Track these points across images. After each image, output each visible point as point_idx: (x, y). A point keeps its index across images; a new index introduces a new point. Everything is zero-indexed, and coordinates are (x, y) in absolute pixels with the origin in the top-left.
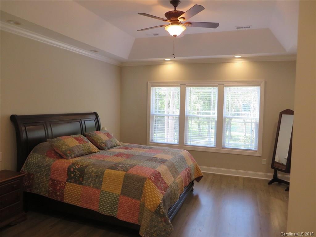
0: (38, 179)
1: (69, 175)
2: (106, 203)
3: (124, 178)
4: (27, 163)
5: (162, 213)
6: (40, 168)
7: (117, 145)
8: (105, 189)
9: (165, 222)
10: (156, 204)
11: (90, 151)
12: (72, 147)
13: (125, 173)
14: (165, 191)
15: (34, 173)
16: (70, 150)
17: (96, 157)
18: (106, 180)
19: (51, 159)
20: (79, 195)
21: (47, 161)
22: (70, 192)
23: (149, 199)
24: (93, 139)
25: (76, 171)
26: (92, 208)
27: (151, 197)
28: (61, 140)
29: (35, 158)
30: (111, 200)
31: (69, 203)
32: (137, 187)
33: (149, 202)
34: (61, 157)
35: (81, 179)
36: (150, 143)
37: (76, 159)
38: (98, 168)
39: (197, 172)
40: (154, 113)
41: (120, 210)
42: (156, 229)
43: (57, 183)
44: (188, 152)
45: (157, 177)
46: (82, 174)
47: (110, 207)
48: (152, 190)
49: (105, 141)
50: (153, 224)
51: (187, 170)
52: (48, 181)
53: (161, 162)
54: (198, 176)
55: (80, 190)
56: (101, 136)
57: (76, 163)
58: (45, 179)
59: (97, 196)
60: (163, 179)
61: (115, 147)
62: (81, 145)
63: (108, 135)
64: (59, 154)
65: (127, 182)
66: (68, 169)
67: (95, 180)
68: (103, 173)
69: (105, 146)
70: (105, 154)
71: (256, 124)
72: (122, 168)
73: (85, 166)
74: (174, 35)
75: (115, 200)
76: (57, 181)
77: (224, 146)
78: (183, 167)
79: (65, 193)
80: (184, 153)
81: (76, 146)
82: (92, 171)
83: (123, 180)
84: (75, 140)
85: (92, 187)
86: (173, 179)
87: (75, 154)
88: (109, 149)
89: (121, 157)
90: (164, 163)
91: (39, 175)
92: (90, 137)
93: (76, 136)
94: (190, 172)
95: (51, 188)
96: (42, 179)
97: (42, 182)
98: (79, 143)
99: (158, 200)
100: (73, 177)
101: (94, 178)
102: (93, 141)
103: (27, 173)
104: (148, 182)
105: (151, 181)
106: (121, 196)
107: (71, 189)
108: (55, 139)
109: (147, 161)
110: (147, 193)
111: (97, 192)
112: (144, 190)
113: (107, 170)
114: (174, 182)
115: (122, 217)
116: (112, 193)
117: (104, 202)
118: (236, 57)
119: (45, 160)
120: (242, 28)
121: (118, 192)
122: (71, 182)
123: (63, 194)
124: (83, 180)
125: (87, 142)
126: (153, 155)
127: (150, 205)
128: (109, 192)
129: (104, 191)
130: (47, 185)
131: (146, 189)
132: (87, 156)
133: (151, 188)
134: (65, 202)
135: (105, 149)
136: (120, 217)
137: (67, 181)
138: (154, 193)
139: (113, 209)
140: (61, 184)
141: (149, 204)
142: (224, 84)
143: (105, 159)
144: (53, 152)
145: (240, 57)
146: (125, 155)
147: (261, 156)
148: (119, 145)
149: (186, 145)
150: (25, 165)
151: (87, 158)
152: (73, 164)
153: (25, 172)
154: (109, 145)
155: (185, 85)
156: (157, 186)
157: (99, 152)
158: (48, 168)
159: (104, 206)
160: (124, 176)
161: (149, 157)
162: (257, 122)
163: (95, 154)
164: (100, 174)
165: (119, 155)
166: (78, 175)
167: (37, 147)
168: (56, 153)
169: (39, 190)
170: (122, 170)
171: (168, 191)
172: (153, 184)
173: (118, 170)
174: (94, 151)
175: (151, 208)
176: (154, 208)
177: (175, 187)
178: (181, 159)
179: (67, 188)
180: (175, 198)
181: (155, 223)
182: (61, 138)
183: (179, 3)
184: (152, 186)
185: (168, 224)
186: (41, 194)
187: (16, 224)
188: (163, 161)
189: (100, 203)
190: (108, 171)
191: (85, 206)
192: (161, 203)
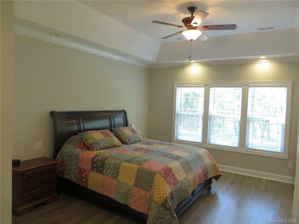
0: (69, 166)
1: (92, 165)
2: (121, 192)
3: (137, 171)
4: (61, 152)
5: (168, 207)
6: (71, 157)
7: (140, 140)
8: (121, 180)
9: (170, 215)
10: (163, 197)
11: (113, 145)
12: (98, 140)
13: (138, 166)
14: (174, 186)
15: (66, 161)
16: (96, 143)
17: (119, 150)
18: (122, 172)
19: (80, 150)
20: (100, 183)
21: (77, 151)
22: (93, 180)
23: (157, 192)
24: (118, 134)
25: (98, 161)
26: (110, 195)
27: (159, 190)
28: (89, 134)
29: (68, 148)
30: (125, 190)
31: (91, 189)
32: (148, 180)
33: (157, 195)
34: (88, 149)
35: (102, 169)
36: (175, 140)
37: (100, 151)
38: (116, 160)
39: (215, 170)
40: (179, 112)
41: (132, 199)
42: (162, 220)
43: (84, 171)
44: (207, 151)
45: (168, 172)
46: (103, 165)
47: (125, 196)
48: (161, 184)
49: (129, 136)
50: (159, 216)
51: (203, 168)
52: (76, 168)
53: (176, 159)
54: (216, 175)
55: (101, 178)
56: (126, 132)
57: (99, 155)
58: (74, 166)
59: (114, 185)
60: (173, 175)
61: (138, 143)
62: (107, 139)
63: (133, 131)
64: (87, 146)
65: (140, 174)
66: (92, 159)
67: (113, 170)
68: (120, 165)
69: (129, 141)
70: (127, 149)
71: (282, 126)
72: (137, 162)
73: (106, 157)
74: (190, 40)
75: (129, 190)
76: (83, 169)
77: (248, 147)
78: (199, 164)
79: (89, 180)
80: (202, 151)
81: (102, 139)
82: (111, 163)
83: (136, 172)
84: (102, 135)
85: (110, 177)
86: (185, 176)
87: (100, 147)
88: (132, 143)
89: (140, 152)
90: (178, 159)
91: (70, 163)
92: (116, 132)
93: (103, 131)
94: (206, 170)
95: (78, 175)
96: (72, 166)
97: (71, 169)
98: (105, 137)
99: (165, 194)
100: (96, 167)
101: (112, 169)
102: (118, 136)
103: (61, 160)
104: (157, 176)
105: (160, 176)
106: (134, 187)
107: (93, 177)
108: (85, 133)
109: (162, 156)
110: (156, 186)
111: (114, 181)
112: (154, 183)
113: (124, 162)
114: (186, 179)
115: (134, 206)
116: (127, 184)
117: (119, 191)
118: (260, 58)
119: (75, 150)
120: (265, 29)
121: (132, 183)
122: (94, 172)
123: (87, 180)
124: (103, 170)
125: (112, 137)
126: (170, 152)
127: (158, 198)
128: (124, 183)
129: (120, 181)
130: (76, 172)
131: (156, 182)
132: (111, 149)
133: (160, 182)
134: (89, 188)
135: (128, 144)
136: (132, 206)
137: (91, 170)
138: (163, 187)
139: (126, 198)
140: (86, 172)
141: (157, 196)
142: (248, 85)
143: (125, 153)
144: (83, 144)
145: (265, 57)
146: (144, 150)
147: (287, 159)
148: (143, 141)
149: (208, 144)
150: (59, 153)
151: (110, 151)
152: (97, 156)
153: (60, 160)
154: (133, 140)
155: (209, 85)
156: (167, 181)
157: (122, 146)
158: (77, 157)
159: (119, 194)
160: (137, 169)
161: (166, 153)
162: (283, 124)
163: (118, 147)
164: (117, 166)
165: (138, 150)
166: (100, 166)
167: (71, 139)
168: (85, 145)
169: (69, 176)
170: (137, 163)
171: (178, 186)
172: (163, 179)
173: (133, 163)
174: (117, 145)
175: (158, 201)
176: (161, 201)
177: (186, 184)
178: (197, 157)
179: (90, 176)
180: (186, 194)
181: (162, 215)
182: (90, 132)
183: (196, 9)
184: (161, 181)
185: (174, 217)
186: (71, 179)
187: (50, 203)
188: (177, 158)
189: (116, 192)
190: (124, 164)
191: (104, 193)
192: (168, 197)
